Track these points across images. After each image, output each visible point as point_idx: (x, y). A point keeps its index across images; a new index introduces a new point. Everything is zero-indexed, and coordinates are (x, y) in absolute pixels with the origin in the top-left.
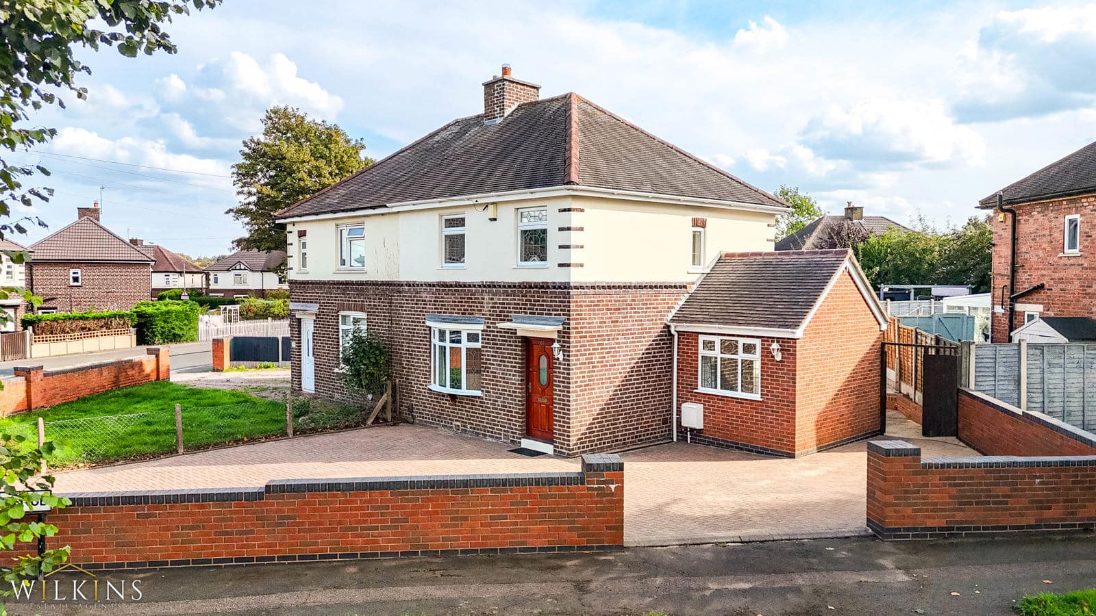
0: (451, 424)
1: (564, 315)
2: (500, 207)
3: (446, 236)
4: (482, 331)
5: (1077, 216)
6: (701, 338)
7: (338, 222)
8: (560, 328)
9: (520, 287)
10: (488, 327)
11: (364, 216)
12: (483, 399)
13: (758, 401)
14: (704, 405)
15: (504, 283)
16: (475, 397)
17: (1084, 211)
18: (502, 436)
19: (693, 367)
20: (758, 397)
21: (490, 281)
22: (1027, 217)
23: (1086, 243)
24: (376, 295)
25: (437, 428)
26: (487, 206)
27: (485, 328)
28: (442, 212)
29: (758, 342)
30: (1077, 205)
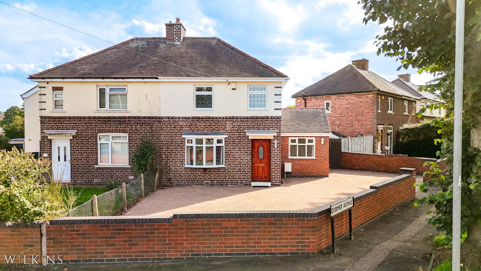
0: (203, 182)
1: (277, 129)
2: (238, 84)
3: (196, 95)
4: (225, 138)
5: (330, 102)
6: (290, 139)
7: (98, 84)
8: (276, 135)
9: (250, 118)
10: (229, 136)
11: (128, 82)
12: (226, 168)
13: (314, 159)
14: (292, 163)
15: (241, 116)
16: (221, 168)
17: (332, 100)
18: (239, 183)
19: (287, 150)
20: (314, 158)
21: (231, 116)
22: (310, 101)
23: (333, 109)
24: (138, 124)
25: (191, 186)
26: (229, 83)
27: (228, 137)
28: (195, 84)
29: (314, 139)
30: (330, 98)
